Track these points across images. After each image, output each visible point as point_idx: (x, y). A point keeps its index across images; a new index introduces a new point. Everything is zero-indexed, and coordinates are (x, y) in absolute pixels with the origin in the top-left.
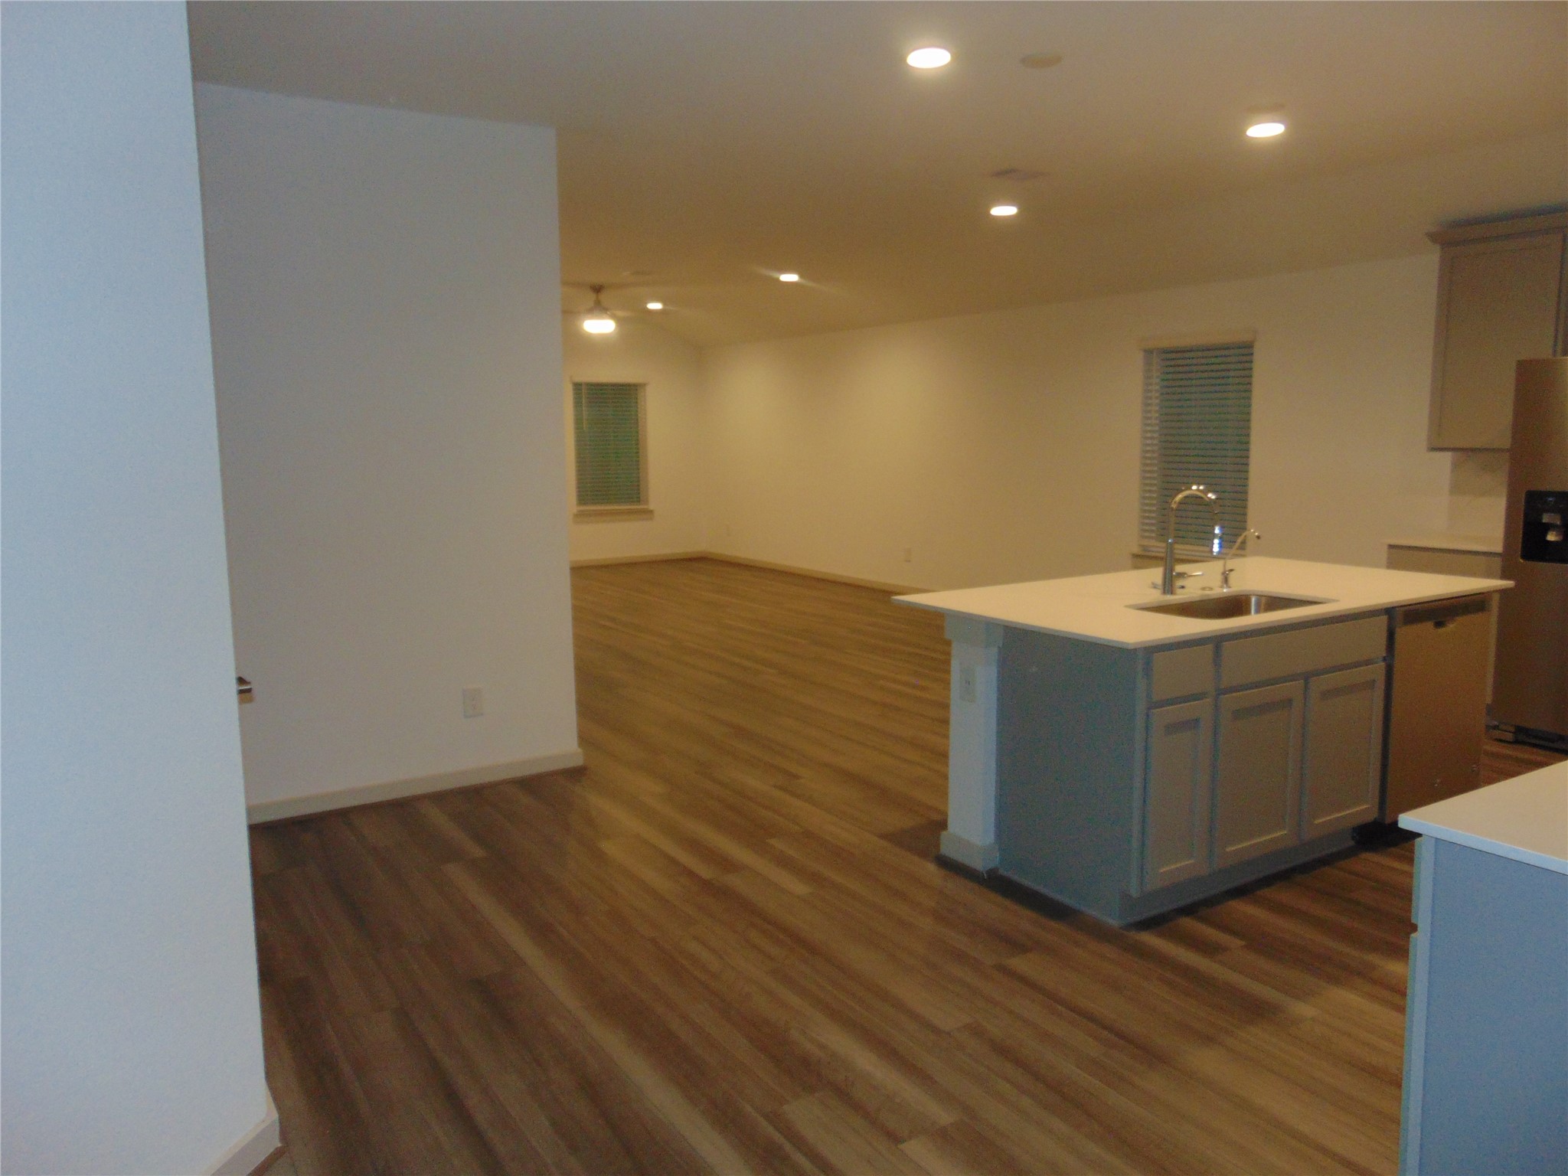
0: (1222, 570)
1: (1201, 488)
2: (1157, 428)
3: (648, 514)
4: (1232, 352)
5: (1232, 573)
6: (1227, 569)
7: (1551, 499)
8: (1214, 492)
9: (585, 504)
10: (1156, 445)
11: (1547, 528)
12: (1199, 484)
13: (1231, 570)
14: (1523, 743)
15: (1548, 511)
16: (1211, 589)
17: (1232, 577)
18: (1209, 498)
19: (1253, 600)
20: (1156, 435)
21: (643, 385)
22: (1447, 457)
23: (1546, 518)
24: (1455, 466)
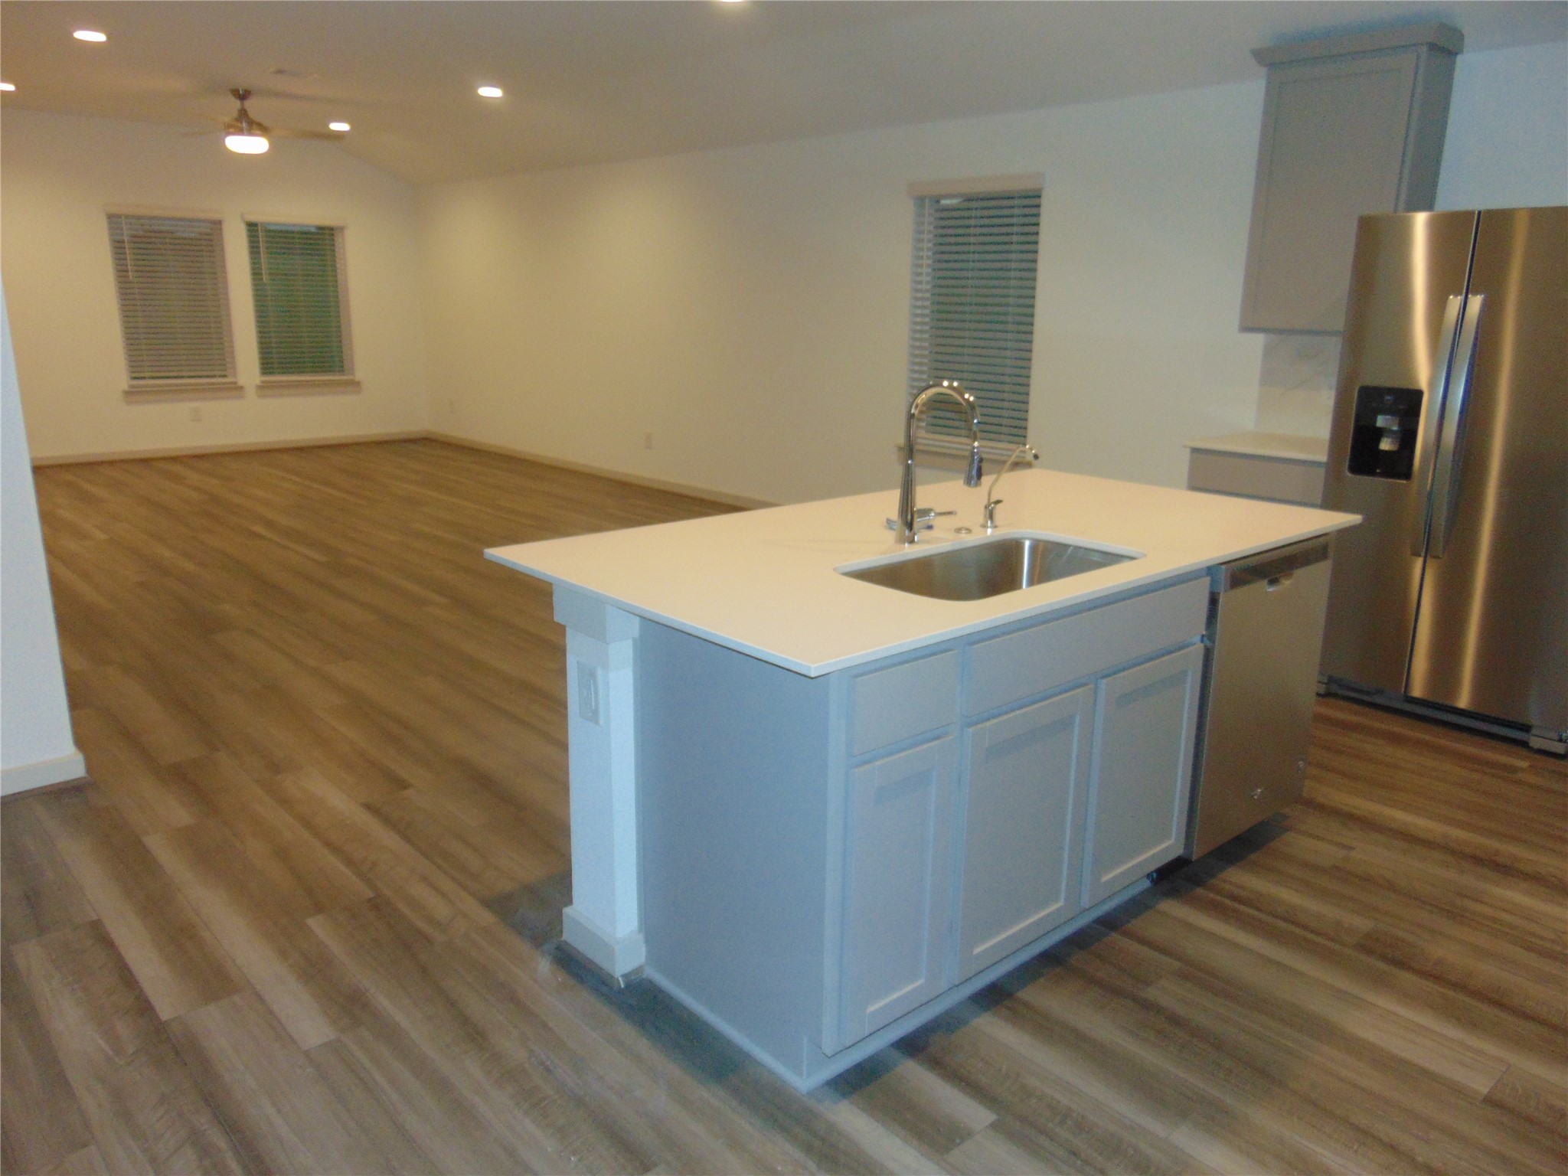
0: (985, 502)
1: (955, 384)
2: (928, 295)
3: (355, 385)
4: (1016, 202)
5: (998, 506)
6: (993, 499)
7: (1389, 398)
8: (970, 390)
9: (271, 373)
10: (927, 316)
11: (1380, 433)
12: (951, 379)
13: (998, 502)
14: (1335, 696)
15: (1385, 412)
16: (969, 531)
17: (999, 511)
18: (967, 401)
19: (1027, 544)
20: (927, 303)
21: (341, 229)
22: (1258, 340)
23: (1381, 421)
24: (1268, 351)
